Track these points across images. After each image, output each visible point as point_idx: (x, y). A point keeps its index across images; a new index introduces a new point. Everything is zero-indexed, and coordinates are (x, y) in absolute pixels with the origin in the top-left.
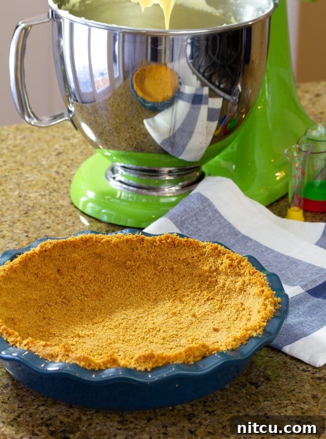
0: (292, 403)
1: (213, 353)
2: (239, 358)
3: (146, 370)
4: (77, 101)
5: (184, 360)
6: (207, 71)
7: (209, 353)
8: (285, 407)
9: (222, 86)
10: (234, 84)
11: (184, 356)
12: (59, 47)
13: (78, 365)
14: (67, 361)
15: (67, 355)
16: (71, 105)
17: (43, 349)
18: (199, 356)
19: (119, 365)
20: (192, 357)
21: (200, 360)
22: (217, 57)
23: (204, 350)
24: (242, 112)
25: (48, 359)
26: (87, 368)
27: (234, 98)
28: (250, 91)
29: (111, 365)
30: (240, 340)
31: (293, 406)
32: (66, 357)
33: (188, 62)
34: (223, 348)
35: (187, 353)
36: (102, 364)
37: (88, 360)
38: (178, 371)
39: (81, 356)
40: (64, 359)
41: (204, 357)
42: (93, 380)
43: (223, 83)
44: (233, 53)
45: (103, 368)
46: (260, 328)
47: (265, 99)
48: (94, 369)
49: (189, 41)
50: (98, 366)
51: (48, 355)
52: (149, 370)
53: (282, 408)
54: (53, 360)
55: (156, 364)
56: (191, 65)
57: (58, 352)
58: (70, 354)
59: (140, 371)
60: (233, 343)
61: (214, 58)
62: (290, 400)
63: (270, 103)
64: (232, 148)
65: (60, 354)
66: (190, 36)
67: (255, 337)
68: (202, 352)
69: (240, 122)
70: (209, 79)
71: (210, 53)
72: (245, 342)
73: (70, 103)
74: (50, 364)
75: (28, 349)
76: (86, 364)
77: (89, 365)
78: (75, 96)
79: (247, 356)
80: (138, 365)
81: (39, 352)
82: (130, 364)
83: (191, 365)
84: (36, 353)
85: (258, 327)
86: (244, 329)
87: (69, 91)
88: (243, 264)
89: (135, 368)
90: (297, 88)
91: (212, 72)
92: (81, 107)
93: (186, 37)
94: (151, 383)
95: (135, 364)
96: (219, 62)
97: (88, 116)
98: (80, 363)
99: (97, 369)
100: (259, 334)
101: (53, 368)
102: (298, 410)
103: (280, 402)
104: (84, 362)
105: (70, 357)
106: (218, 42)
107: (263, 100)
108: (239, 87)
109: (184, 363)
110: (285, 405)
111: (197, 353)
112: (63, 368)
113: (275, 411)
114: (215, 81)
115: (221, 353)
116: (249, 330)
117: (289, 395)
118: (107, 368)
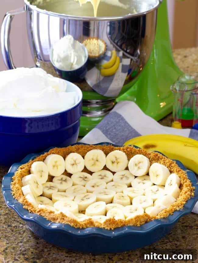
0: (170, 241)
1: (152, 219)
2: (168, 223)
3: (111, 229)
4: (41, 60)
5: (134, 223)
6: (119, 42)
7: (149, 220)
8: (166, 243)
9: (128, 51)
10: (135, 50)
11: (134, 221)
12: (31, 27)
13: (69, 225)
14: (63, 223)
15: (63, 219)
16: (38, 62)
17: (49, 215)
18: (143, 221)
19: (94, 226)
20: (139, 222)
21: (144, 224)
22: (125, 34)
23: (146, 218)
24: (140, 66)
25: (52, 220)
26: (75, 227)
27: (136, 58)
28: (145, 54)
29: (89, 225)
30: (169, 212)
31: (171, 243)
32: (62, 220)
33: (108, 37)
34: (158, 217)
35: (136, 219)
36: (84, 225)
37: (76, 222)
38: (130, 230)
39: (72, 220)
40: (61, 221)
41: (146, 222)
42: (78, 234)
43: (128, 49)
44: (135, 31)
45: (85, 227)
46: (181, 205)
47: (154, 59)
48: (79, 228)
49: (109, 24)
50: (82, 226)
51: (52, 218)
52: (113, 229)
53: (164, 244)
54: (55, 221)
55: (117, 226)
56: (110, 38)
57: (58, 217)
58: (65, 218)
59: (107, 229)
60: (165, 214)
61: (124, 34)
62: (169, 239)
63: (157, 61)
64: (134, 88)
65: (59, 218)
66: (109, 21)
67: (178, 210)
68: (145, 219)
69: (139, 72)
70: (121, 47)
71: (121, 31)
72: (172, 214)
73: (37, 61)
74: (53, 224)
75: (40, 214)
76: (74, 225)
77: (76, 225)
78: (40, 57)
79: (173, 222)
80: (106, 226)
81: (47, 217)
82: (101, 225)
83: (138, 226)
84: (45, 217)
85: (180, 204)
86: (171, 206)
87: (37, 54)
88: (173, 165)
89: (104, 228)
90: (173, 52)
91: (122, 42)
92: (44, 64)
93: (106, 22)
94: (114, 237)
95: (104, 225)
96: (126, 36)
97: (48, 69)
98: (71, 224)
99: (81, 227)
100: (181, 209)
101: (54, 226)
102: (173, 245)
103: (163, 240)
104: (73, 223)
105: (65, 220)
106: (126, 25)
107: (153, 59)
108: (139, 51)
109: (134, 225)
110: (166, 242)
111: (142, 220)
112: (60, 226)
113: (160, 246)
114: (124, 48)
115: (157, 220)
116: (175, 206)
117: (168, 236)
118: (87, 227)
